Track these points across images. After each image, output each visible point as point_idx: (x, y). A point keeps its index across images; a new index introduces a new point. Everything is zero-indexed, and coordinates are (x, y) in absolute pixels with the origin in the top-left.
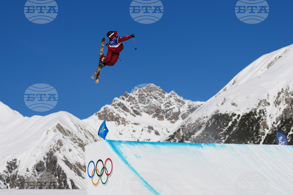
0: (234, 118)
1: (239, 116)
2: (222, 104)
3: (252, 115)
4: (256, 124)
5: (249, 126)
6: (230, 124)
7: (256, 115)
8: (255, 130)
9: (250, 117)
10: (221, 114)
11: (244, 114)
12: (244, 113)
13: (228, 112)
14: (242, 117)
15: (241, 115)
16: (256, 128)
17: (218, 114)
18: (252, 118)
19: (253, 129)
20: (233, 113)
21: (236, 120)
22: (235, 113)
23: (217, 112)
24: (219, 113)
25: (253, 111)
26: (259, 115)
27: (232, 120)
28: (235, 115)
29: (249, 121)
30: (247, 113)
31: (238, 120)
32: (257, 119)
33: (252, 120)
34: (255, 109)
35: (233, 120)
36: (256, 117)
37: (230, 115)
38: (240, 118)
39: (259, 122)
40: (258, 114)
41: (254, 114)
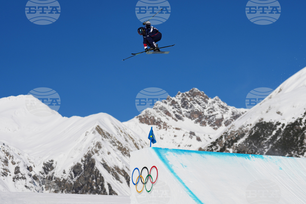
0: (278, 127)
1: (284, 125)
2: (267, 112)
3: (297, 125)
4: (300, 134)
5: (294, 136)
6: (274, 132)
7: (301, 125)
8: (300, 141)
9: (295, 127)
10: (265, 122)
11: (289, 124)
12: (289, 122)
13: (273, 121)
14: (287, 126)
15: (286, 124)
16: (301, 138)
17: (262, 122)
18: (297, 128)
19: (297, 139)
20: (277, 121)
21: (280, 129)
22: (279, 122)
23: (261, 120)
24: (264, 121)
25: (299, 121)
26: (305, 125)
27: (276, 129)
28: (279, 124)
29: (294, 131)
30: (292, 123)
31: (282, 130)
32: (302, 129)
33: (297, 130)
34: (301, 119)
35: (278, 129)
36: (301, 127)
37: (275, 124)
38: (285, 127)
39: (304, 132)
40: (303, 124)
41: (300, 123)
